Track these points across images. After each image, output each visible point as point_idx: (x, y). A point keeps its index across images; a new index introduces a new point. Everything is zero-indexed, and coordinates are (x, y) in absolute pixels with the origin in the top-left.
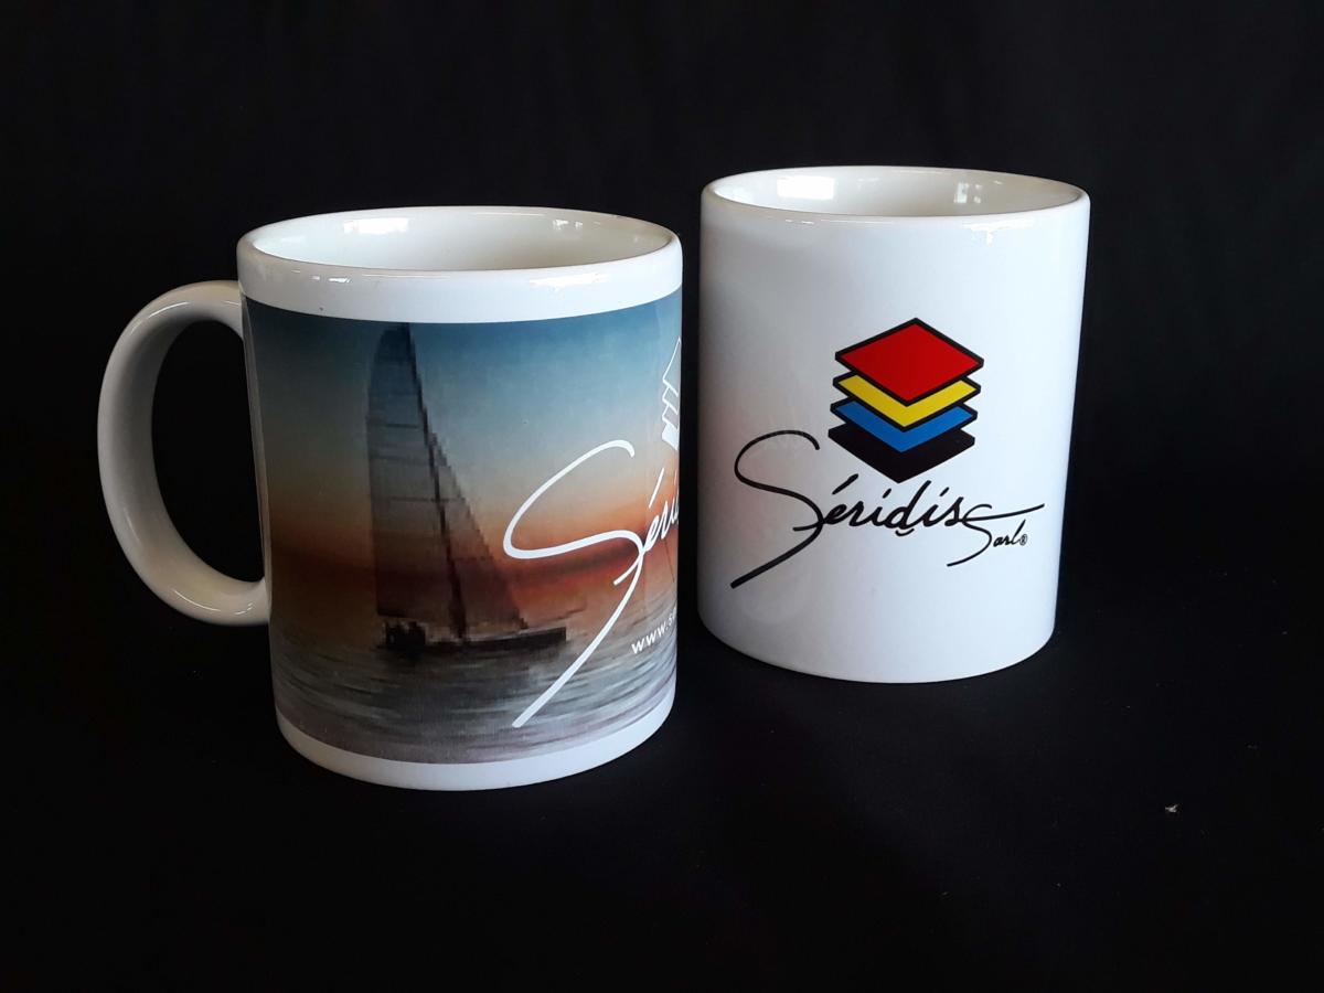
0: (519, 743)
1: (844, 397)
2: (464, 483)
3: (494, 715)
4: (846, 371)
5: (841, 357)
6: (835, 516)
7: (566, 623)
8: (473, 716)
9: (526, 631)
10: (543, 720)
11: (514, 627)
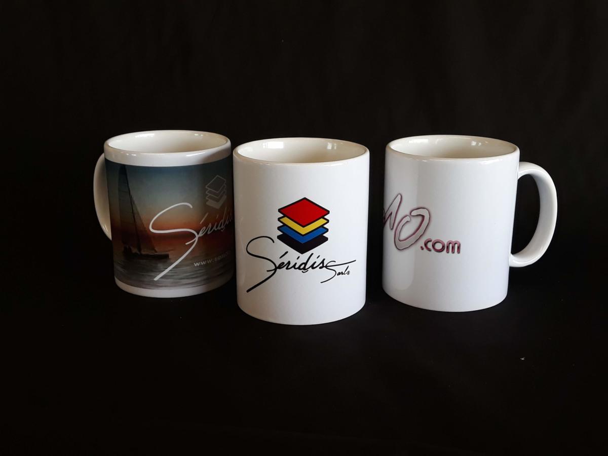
0: (156, 285)
1: (282, 224)
2: (139, 209)
3: (149, 276)
4: (282, 215)
5: (280, 210)
6: (281, 266)
7: (169, 253)
8: (143, 275)
9: (156, 253)
10: (163, 280)
11: (153, 252)
